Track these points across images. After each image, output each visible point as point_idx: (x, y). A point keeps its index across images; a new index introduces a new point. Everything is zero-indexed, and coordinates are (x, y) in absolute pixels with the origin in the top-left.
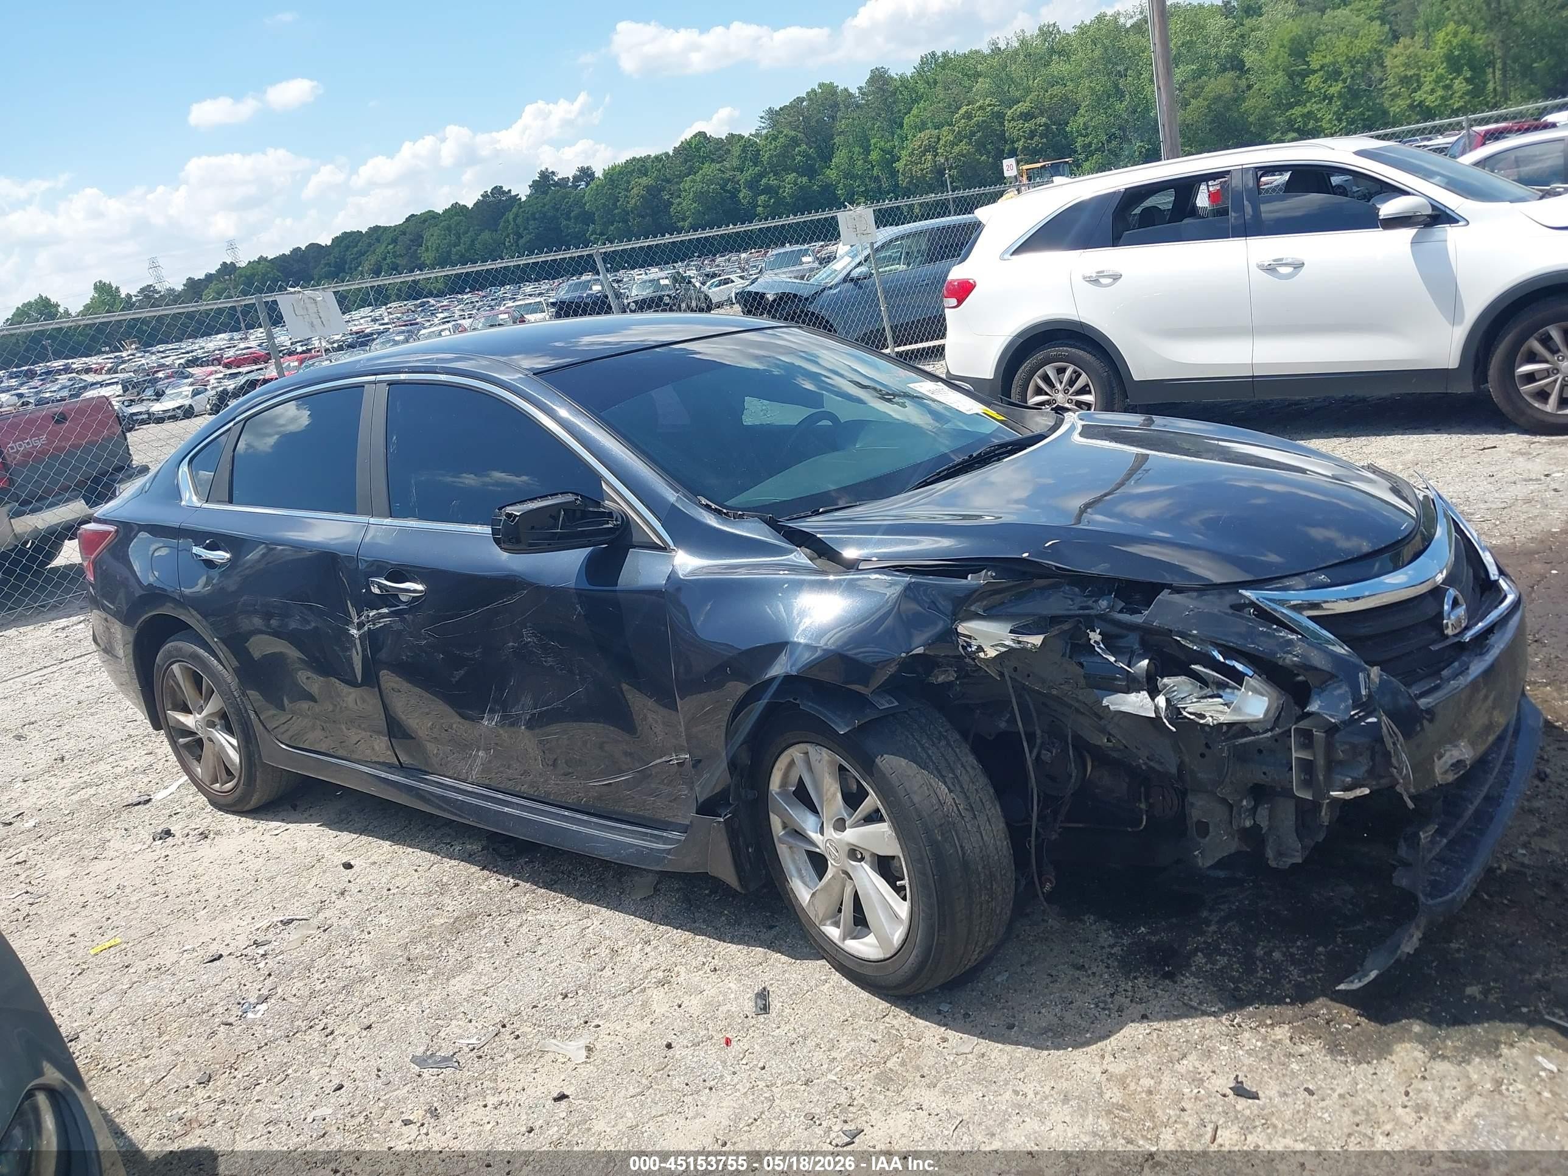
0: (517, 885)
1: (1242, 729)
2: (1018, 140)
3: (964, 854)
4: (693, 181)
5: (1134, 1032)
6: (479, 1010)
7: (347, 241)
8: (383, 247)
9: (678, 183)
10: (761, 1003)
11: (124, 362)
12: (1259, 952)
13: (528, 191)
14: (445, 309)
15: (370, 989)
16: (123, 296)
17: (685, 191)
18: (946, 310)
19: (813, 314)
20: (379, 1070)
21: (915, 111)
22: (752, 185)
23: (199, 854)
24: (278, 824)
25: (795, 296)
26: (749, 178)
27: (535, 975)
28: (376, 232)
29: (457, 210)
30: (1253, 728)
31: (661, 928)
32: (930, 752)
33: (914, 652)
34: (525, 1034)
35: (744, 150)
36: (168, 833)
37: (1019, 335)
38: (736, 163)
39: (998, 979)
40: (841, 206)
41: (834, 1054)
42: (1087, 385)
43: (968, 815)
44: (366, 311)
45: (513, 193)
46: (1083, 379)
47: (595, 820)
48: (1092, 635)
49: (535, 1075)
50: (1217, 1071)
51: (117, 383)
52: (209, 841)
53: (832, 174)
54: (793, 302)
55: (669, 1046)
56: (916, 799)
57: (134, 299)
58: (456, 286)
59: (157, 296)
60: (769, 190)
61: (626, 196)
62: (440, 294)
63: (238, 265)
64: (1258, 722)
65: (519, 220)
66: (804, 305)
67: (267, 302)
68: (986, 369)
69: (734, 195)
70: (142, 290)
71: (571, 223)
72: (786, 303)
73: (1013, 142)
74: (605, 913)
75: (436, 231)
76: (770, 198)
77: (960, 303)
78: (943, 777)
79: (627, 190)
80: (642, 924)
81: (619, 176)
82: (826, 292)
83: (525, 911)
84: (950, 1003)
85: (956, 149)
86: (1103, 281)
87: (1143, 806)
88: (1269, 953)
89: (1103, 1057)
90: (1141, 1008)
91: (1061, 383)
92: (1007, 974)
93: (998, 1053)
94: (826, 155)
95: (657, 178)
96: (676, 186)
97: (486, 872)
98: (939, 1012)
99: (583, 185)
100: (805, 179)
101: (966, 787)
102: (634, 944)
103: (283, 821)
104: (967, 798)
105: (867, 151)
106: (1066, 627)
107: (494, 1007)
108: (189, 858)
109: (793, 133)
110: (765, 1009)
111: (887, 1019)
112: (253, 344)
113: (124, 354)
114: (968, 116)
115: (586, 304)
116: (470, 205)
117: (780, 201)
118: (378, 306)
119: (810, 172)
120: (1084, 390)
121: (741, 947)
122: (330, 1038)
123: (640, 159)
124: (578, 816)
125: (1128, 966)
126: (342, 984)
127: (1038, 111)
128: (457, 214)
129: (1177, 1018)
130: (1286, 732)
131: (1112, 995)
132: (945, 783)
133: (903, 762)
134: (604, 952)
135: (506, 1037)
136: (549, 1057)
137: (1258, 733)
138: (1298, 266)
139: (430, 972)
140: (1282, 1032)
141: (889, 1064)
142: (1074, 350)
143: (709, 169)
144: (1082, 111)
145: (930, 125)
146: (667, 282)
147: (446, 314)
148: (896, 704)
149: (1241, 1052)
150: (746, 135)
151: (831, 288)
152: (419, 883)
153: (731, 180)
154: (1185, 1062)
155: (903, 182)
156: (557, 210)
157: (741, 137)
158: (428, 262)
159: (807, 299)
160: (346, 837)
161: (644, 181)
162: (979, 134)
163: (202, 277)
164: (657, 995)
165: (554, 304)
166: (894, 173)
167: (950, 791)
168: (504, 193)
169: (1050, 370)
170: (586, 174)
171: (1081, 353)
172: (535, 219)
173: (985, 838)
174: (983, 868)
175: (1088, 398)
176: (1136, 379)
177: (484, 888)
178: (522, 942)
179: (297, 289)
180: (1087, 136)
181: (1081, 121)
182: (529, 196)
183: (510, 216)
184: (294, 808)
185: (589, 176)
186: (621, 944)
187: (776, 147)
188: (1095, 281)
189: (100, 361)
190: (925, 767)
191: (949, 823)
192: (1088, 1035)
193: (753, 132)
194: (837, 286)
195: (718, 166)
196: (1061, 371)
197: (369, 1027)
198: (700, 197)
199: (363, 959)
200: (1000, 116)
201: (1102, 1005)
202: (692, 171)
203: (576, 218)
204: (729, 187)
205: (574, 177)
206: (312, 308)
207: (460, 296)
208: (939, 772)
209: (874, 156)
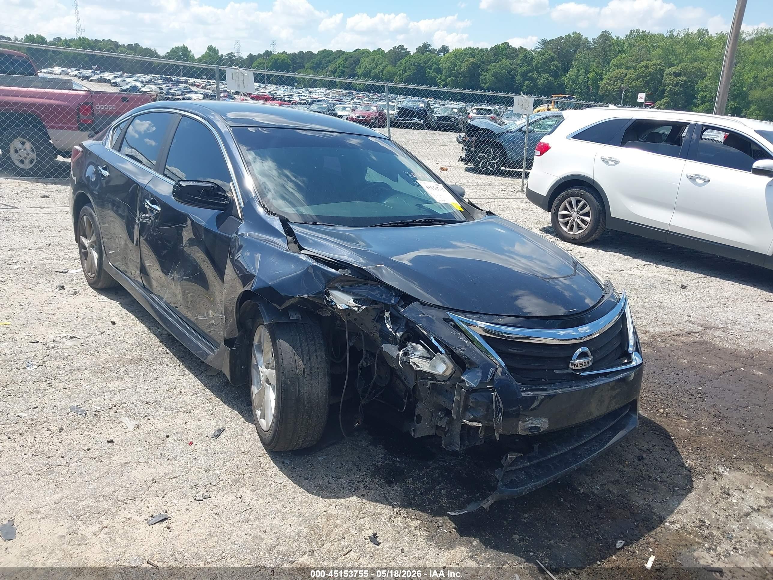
0: (167, 353)
1: (433, 377)
2: (669, 85)
3: (299, 394)
4: (495, 66)
5: (354, 500)
6: (112, 397)
7: (326, 54)
8: (340, 61)
9: (488, 65)
10: (217, 433)
11: (210, 85)
12: (438, 487)
13: (415, 51)
14: (359, 98)
15: (79, 375)
16: (219, 55)
17: (490, 70)
18: (535, 157)
19: (498, 143)
20: (55, 406)
21: (618, 58)
22: (524, 75)
23: (68, 300)
24: (105, 298)
25: (492, 132)
26: (523, 71)
27: (144, 390)
28: (340, 53)
29: (379, 52)
30: (438, 378)
31: (207, 390)
32: (303, 344)
33: (303, 296)
34: (120, 412)
35: (525, 56)
36: (63, 288)
37: (564, 178)
38: (519, 62)
39: (319, 458)
40: (517, 92)
41: (227, 464)
42: (589, 212)
43: (308, 377)
44: (323, 89)
45: (408, 50)
46: (587, 209)
47: (196, 334)
48: (386, 313)
49: (110, 429)
50: (372, 528)
51: (201, 94)
52: (75, 296)
53: (566, 79)
54: (490, 134)
55: (167, 437)
56: (285, 363)
57: (224, 57)
58: (368, 89)
59: (234, 58)
60: (531, 79)
61: (460, 65)
62: (360, 91)
63: (273, 53)
64: (439, 375)
65: (407, 64)
66: (496, 137)
67: (220, 70)
68: (544, 190)
69: (513, 77)
70: (228, 54)
71: (431, 72)
72: (486, 134)
73: (665, 86)
74: (192, 376)
75: (367, 60)
76: (531, 83)
77: (541, 154)
78: (303, 357)
79: (462, 62)
80: (201, 385)
81: (460, 54)
82: (508, 134)
83: (162, 365)
84: (291, 461)
85: (634, 83)
86: (610, 162)
87: (406, 401)
88: (441, 490)
89: (331, 505)
90: (365, 491)
91: (577, 207)
92: (324, 457)
93: (292, 487)
94: (566, 69)
95: (479, 60)
96: (486, 66)
97: (161, 343)
98: (284, 462)
99: (442, 54)
100: (552, 79)
101: (313, 365)
102: (190, 392)
103: (108, 297)
104: (311, 370)
105: (587, 71)
106: (378, 306)
107: (118, 398)
108: (62, 300)
109: (553, 54)
110: (217, 436)
111: (260, 458)
112: (267, 91)
113: (211, 81)
114: (646, 67)
115: (414, 113)
116: (386, 51)
117: (535, 86)
118: (330, 88)
119: (556, 75)
120: (587, 214)
121: (230, 408)
122: (49, 387)
123: (473, 49)
124: (192, 330)
125: (377, 472)
126: (70, 368)
127: (683, 73)
128: (379, 54)
129: (376, 501)
130: (453, 385)
131: (358, 482)
132: (303, 361)
133: (287, 345)
134: (177, 391)
135: (112, 412)
136: (121, 424)
137: (439, 381)
138: (707, 181)
139: (106, 375)
140: (415, 523)
141: (245, 476)
142: (587, 193)
143: (505, 62)
144: (706, 78)
145: (624, 66)
146: (456, 111)
147: (358, 101)
148: (300, 319)
149: (389, 525)
150: (529, 50)
151: (511, 132)
152: (133, 339)
153: (515, 70)
154: (362, 520)
155: (601, 92)
156: (426, 64)
157: (526, 50)
158: (359, 74)
159: (498, 134)
160: (125, 311)
161: (472, 60)
162: (648, 78)
163: (256, 54)
164: (182, 416)
165: (399, 108)
166: (598, 87)
167: (304, 364)
168: (404, 49)
169: (573, 200)
170: (445, 49)
171: (590, 195)
172: (414, 65)
173: (314, 390)
174: (308, 403)
175: (587, 219)
176: (612, 216)
177: (155, 350)
178: (150, 376)
179: (237, 67)
180: (705, 91)
181: (704, 83)
182: (415, 54)
183: (404, 61)
184: (116, 293)
185: (446, 51)
186: (186, 390)
187: (542, 59)
188: (606, 162)
189: (200, 82)
190: (295, 349)
191: (296, 378)
192: (333, 494)
193: (533, 49)
194: (514, 132)
195: (510, 61)
196: (578, 202)
197: (66, 389)
198: (495, 75)
199: (87, 361)
200: (662, 72)
201: (351, 484)
202: (496, 61)
203: (434, 70)
204: (512, 73)
205: (439, 50)
206: (241, 78)
207: (368, 94)
208: (302, 354)
209: (591, 75)
